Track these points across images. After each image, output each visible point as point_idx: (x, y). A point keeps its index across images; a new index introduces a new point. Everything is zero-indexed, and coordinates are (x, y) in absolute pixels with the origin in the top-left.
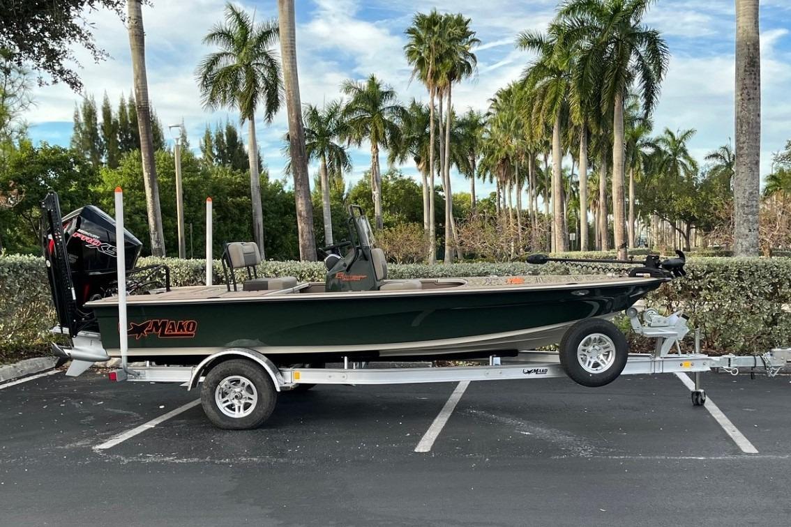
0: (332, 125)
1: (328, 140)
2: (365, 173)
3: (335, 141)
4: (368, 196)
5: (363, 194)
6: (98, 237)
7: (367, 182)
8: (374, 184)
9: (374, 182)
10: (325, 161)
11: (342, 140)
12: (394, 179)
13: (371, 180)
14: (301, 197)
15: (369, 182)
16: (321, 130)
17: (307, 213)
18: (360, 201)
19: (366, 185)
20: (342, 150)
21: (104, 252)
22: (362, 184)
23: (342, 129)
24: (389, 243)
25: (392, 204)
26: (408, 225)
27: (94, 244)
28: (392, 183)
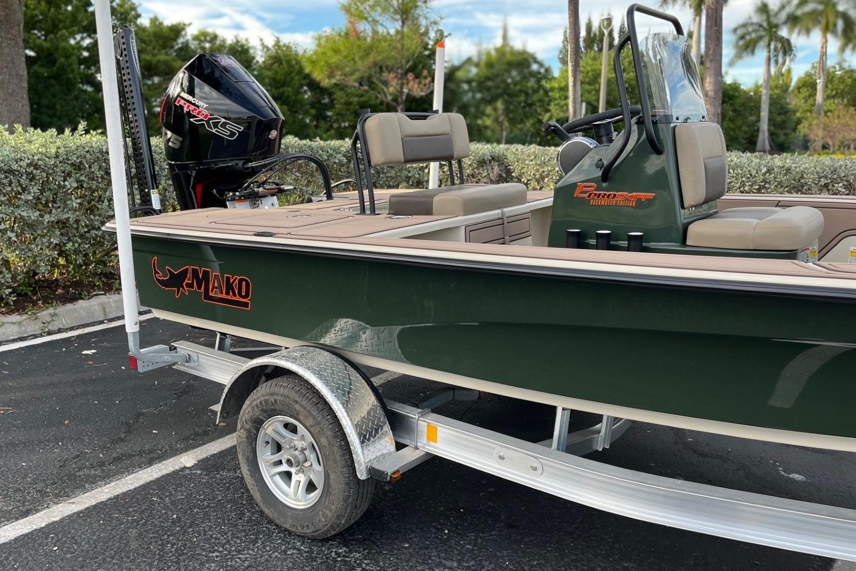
0: (783, 16)
1: (776, 32)
2: (813, 64)
3: (784, 32)
4: (813, 86)
5: (808, 84)
6: (205, 106)
7: (813, 72)
8: (819, 73)
9: (819, 71)
10: (769, 51)
11: (791, 31)
12: (841, 68)
13: (818, 71)
14: (710, 75)
15: (815, 73)
16: (769, 23)
17: (715, 93)
18: (804, 90)
19: (812, 75)
20: (788, 41)
21: (214, 131)
22: (809, 75)
23: (793, 20)
24: (824, 129)
25: (837, 93)
26: (848, 109)
27: (201, 117)
28: (838, 73)
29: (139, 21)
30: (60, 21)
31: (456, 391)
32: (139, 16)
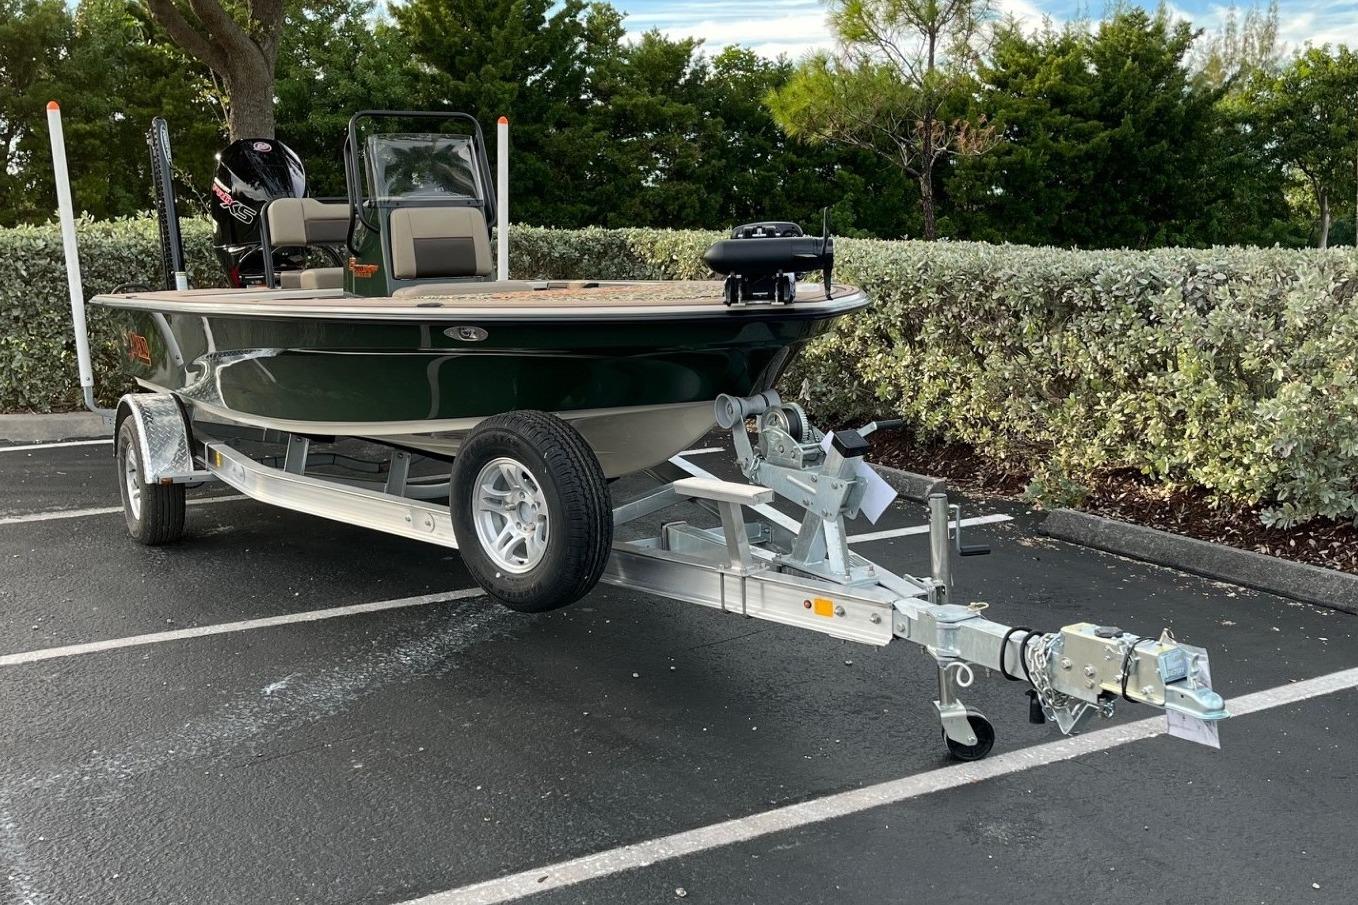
21: (236, 215)
27: (226, 202)
29: (622, 41)
30: (490, 50)
31: (337, 458)
32: (621, 33)
